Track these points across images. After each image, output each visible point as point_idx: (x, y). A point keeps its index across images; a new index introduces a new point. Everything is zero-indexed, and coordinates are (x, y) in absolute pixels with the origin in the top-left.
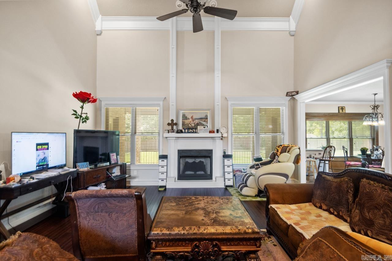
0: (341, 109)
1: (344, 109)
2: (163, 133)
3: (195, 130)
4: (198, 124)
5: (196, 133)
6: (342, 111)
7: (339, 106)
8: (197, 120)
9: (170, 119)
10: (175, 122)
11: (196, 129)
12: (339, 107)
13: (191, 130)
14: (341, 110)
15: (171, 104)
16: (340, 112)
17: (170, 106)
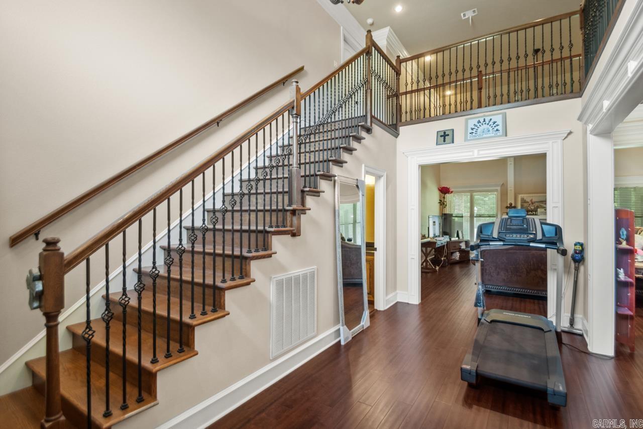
2: (502, 215)
3: (534, 213)
4: (538, 207)
5: (536, 215)
8: (536, 203)
9: (509, 203)
10: (513, 205)
11: (536, 212)
13: (530, 213)
15: (509, 189)
17: (509, 191)
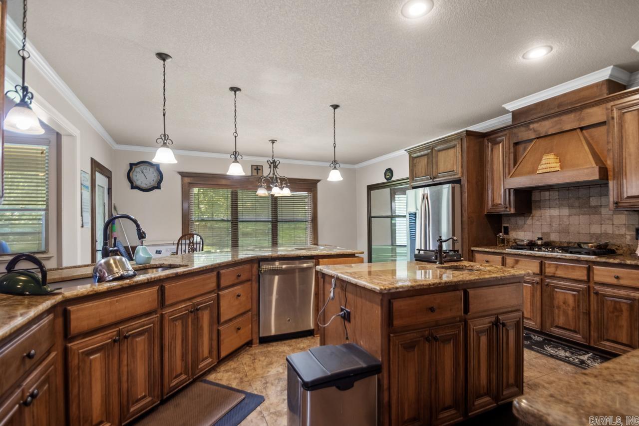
0: (255, 169)
1: (259, 169)
6: (257, 173)
7: (253, 164)
12: (252, 166)
14: (256, 171)
16: (253, 174)
